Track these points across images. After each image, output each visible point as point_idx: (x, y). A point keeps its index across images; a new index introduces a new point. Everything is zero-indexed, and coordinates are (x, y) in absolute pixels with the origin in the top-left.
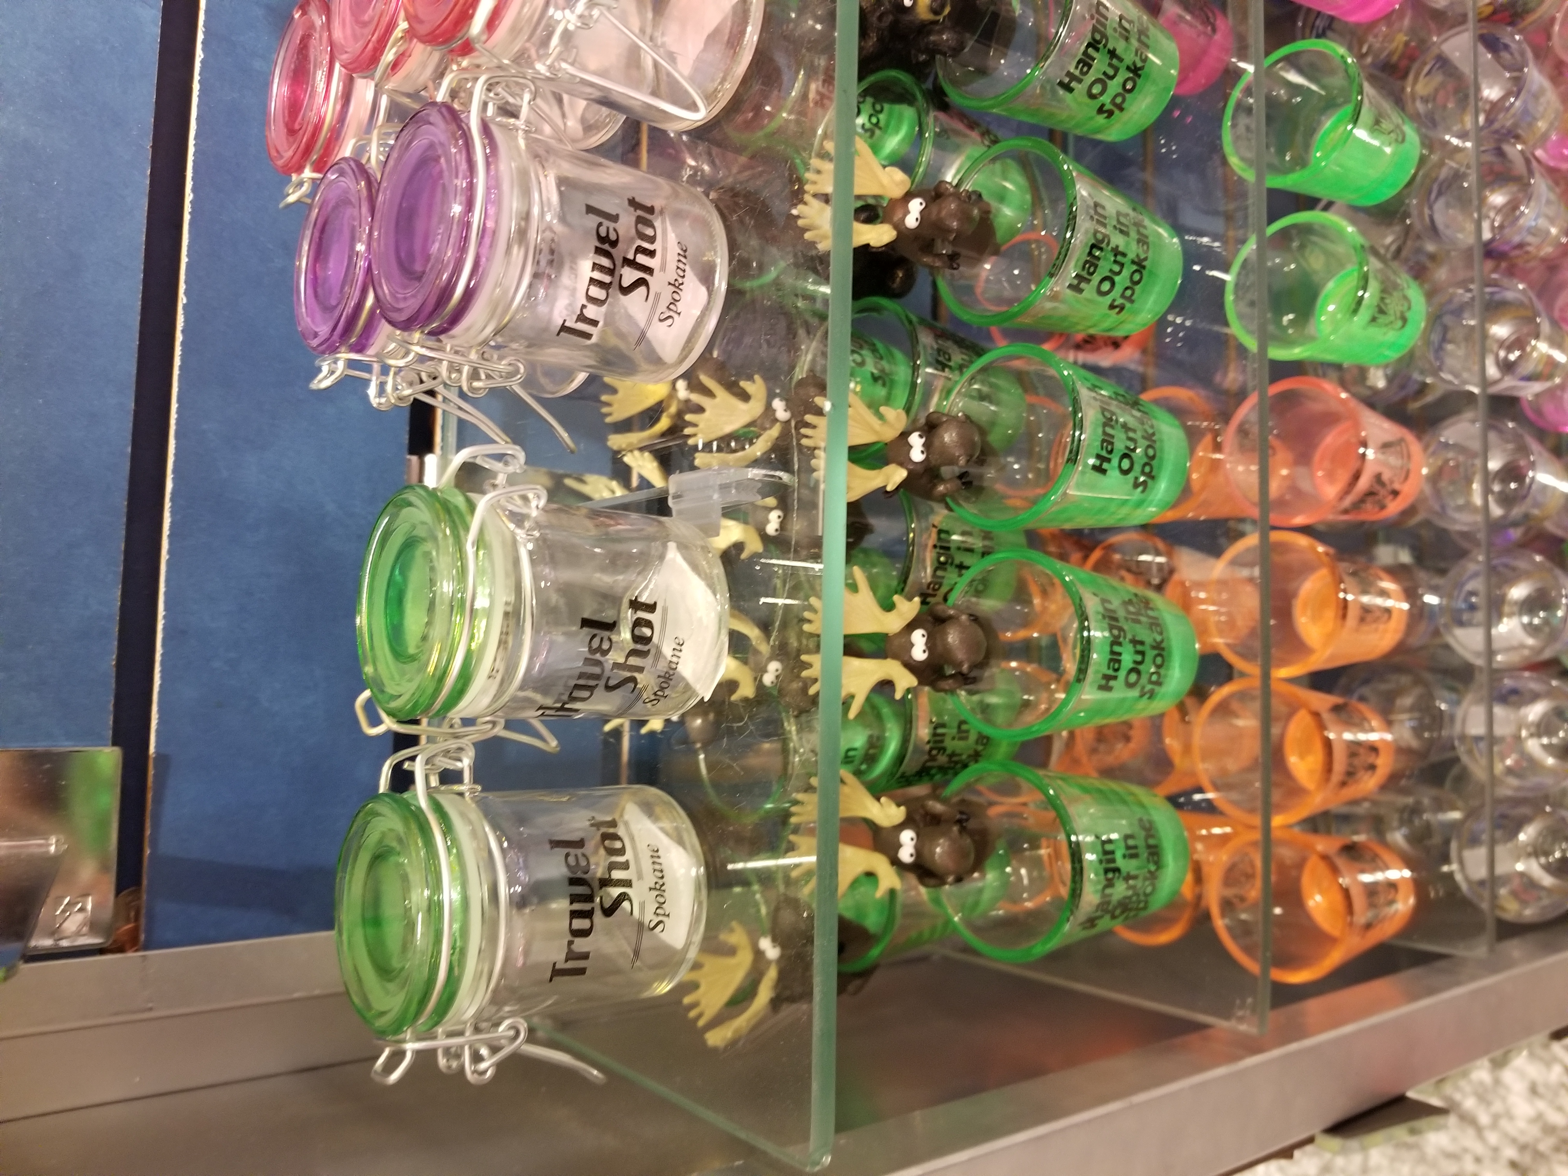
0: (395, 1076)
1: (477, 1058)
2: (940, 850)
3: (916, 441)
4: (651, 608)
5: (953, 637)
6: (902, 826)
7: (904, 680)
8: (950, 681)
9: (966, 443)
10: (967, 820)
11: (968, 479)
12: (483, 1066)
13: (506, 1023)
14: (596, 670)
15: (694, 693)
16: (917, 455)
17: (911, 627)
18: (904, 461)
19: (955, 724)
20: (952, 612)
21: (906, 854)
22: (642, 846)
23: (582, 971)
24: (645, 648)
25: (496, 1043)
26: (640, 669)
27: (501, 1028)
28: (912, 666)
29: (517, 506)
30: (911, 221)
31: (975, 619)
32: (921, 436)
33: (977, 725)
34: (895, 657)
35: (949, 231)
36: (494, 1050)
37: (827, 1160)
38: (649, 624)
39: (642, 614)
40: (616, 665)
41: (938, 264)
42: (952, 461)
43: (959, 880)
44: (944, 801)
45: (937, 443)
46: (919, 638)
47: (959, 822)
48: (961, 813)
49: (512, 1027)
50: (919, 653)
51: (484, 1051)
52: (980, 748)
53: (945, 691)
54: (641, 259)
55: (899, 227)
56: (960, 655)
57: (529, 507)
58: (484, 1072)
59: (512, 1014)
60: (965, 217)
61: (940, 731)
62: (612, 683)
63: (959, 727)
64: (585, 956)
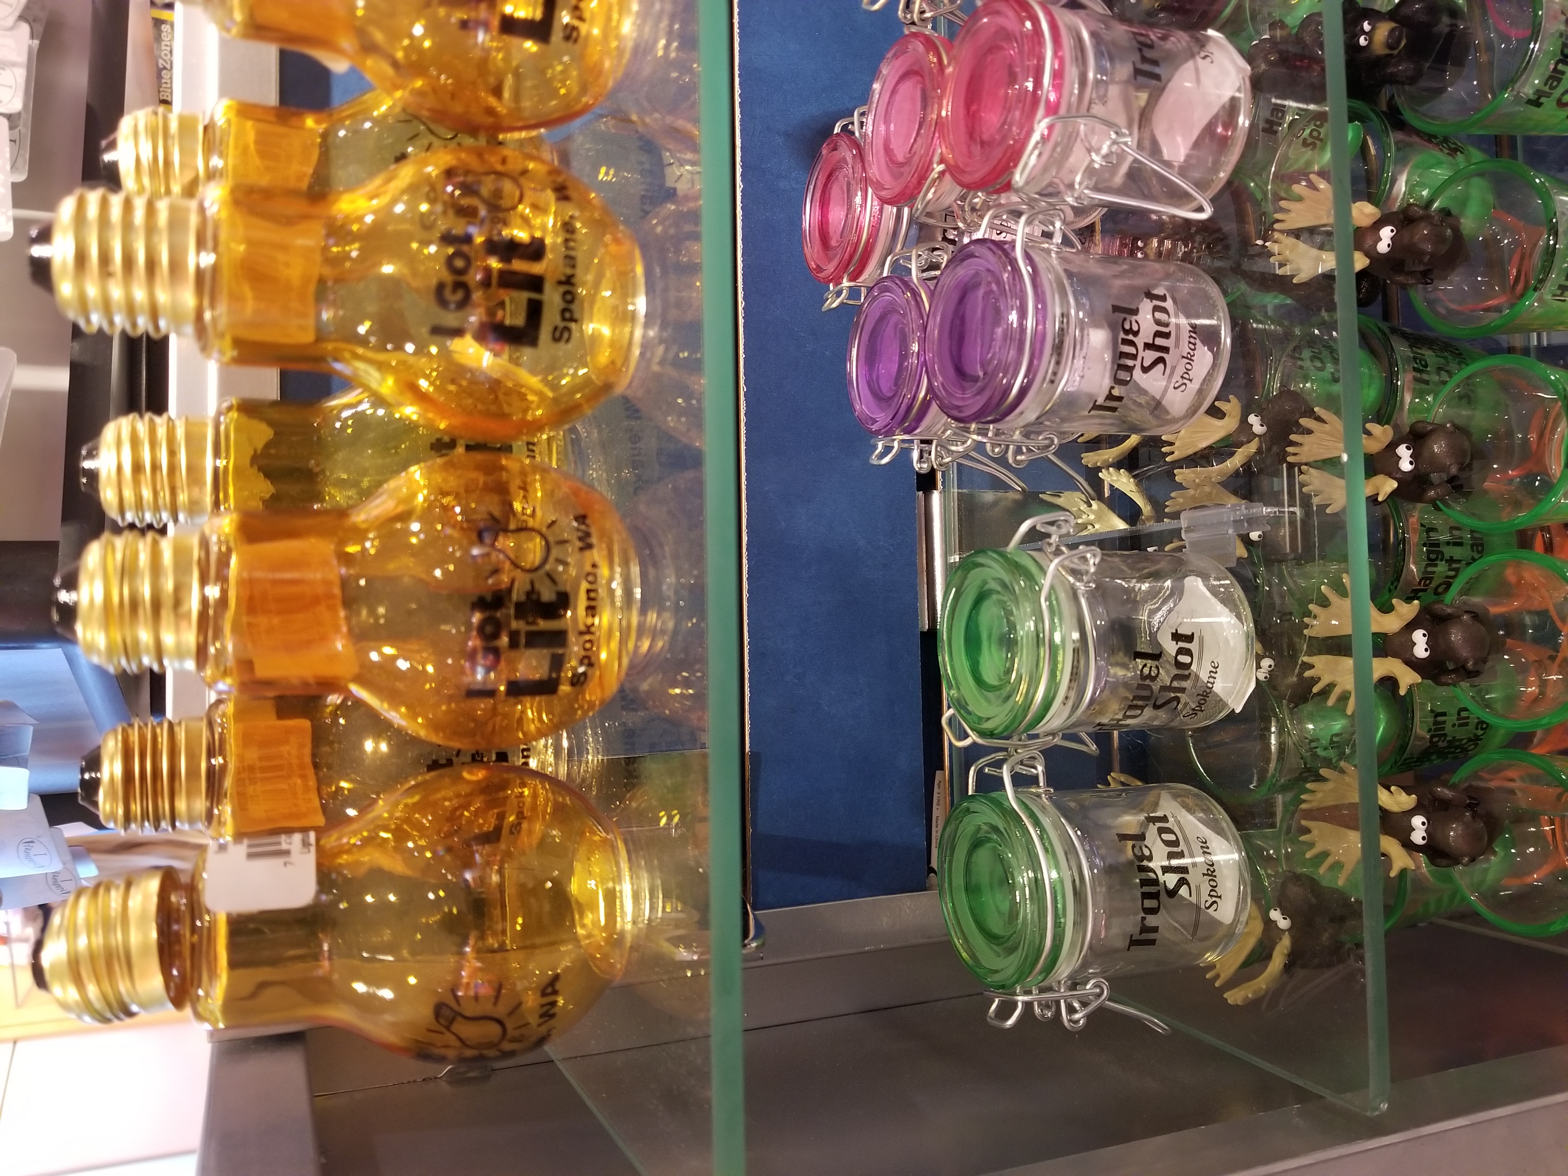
0: (1011, 1022)
1: (1071, 1010)
2: (1454, 833)
3: (1404, 452)
4: (1190, 638)
5: (1456, 636)
6: (1413, 812)
7: (1407, 678)
8: (1453, 676)
9: (1456, 451)
10: (1477, 804)
11: (1458, 483)
12: (1077, 1016)
13: (1092, 982)
14: (1146, 693)
15: (1225, 705)
16: (1406, 466)
17: (1411, 626)
18: (1392, 471)
19: (1454, 711)
20: (1449, 611)
21: (1418, 837)
22: (1192, 837)
23: (1152, 942)
24: (1186, 673)
25: (1085, 999)
26: (1182, 690)
27: (1088, 987)
28: (1413, 664)
29: (1077, 565)
30: (1383, 247)
31: (1476, 616)
32: (1408, 448)
33: (1477, 712)
34: (1395, 655)
35: (1423, 253)
36: (1084, 1004)
37: (1384, 1106)
38: (1189, 652)
39: (1182, 644)
40: (1164, 688)
41: (1411, 281)
42: (1442, 469)
43: (1473, 860)
44: (1453, 787)
45: (1426, 454)
46: (1419, 637)
47: (1470, 807)
48: (1470, 798)
49: (1096, 986)
50: (1421, 650)
51: (1076, 1005)
52: (1480, 732)
53: (1448, 685)
54: (1159, 341)
55: (1371, 253)
56: (1464, 653)
57: (1088, 565)
58: (1077, 1022)
59: (1095, 975)
60: (1438, 238)
61: (1440, 719)
62: (1159, 703)
63: (1459, 714)
64: (1155, 929)
